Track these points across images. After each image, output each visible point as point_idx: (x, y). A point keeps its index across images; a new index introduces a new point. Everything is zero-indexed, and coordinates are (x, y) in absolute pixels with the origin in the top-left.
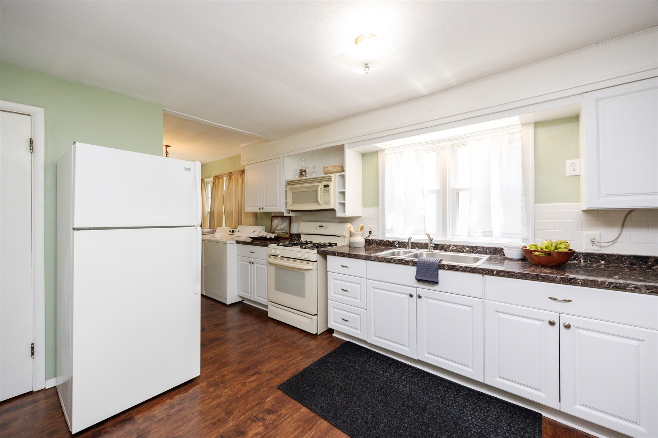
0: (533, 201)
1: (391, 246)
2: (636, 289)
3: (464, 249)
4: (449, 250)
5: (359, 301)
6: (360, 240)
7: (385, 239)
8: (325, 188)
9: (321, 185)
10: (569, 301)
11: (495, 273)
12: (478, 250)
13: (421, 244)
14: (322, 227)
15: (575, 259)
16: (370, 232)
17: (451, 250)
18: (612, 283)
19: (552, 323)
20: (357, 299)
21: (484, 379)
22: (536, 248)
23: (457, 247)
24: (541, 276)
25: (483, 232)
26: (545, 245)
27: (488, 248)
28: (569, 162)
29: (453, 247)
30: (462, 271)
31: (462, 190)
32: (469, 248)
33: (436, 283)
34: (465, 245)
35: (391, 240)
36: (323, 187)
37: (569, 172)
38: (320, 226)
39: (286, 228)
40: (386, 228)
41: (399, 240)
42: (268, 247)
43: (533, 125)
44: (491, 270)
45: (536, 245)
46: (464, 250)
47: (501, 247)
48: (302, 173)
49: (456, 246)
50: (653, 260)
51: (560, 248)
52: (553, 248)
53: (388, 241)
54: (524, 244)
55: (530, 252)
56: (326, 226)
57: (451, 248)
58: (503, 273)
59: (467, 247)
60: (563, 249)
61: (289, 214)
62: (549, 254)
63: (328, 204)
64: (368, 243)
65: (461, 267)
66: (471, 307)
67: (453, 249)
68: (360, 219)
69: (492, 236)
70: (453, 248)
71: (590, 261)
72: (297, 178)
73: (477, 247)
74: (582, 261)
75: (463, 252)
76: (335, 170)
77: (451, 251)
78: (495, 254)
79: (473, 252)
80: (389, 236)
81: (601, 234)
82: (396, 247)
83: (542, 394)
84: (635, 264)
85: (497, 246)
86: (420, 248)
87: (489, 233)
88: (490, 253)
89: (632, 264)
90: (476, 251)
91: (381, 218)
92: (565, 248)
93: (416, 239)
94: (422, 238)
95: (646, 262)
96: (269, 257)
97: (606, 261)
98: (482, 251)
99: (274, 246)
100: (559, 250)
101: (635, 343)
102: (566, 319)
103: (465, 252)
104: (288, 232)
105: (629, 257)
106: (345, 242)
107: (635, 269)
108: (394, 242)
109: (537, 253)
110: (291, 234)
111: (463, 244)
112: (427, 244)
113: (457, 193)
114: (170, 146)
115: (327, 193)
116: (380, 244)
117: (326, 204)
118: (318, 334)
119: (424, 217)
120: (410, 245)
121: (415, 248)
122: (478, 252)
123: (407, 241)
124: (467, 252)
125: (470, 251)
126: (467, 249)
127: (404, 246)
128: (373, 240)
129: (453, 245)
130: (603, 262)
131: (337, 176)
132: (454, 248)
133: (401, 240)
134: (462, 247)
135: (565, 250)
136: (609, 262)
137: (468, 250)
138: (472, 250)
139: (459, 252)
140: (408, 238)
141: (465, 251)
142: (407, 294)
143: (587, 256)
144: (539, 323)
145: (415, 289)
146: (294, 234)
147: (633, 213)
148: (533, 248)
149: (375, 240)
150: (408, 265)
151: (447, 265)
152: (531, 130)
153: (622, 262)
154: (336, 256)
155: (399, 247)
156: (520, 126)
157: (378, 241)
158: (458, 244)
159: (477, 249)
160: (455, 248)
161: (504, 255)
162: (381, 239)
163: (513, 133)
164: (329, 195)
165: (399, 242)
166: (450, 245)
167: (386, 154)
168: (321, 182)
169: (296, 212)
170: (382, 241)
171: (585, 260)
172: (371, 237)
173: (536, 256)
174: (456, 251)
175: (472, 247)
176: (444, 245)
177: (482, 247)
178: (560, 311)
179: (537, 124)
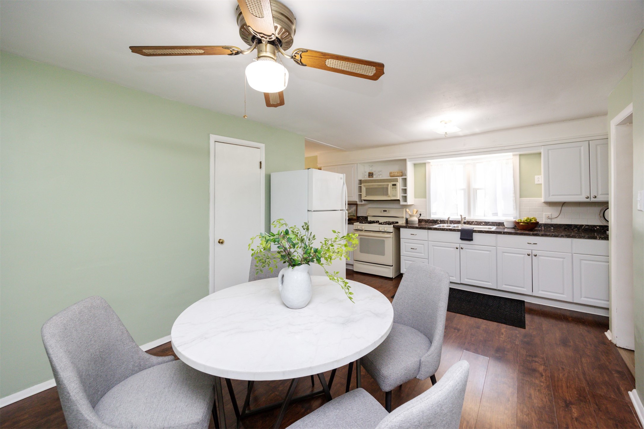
0: (519, 197)
1: (436, 223)
2: (562, 236)
5: (423, 255)
6: (415, 219)
7: (431, 219)
8: (393, 186)
9: (390, 185)
10: (536, 244)
11: (502, 233)
13: (455, 221)
14: (386, 211)
15: (539, 227)
16: (420, 215)
18: (553, 234)
19: (529, 255)
20: (422, 253)
21: (497, 288)
22: (521, 221)
24: (524, 233)
25: (493, 214)
26: (525, 219)
27: (495, 222)
28: (536, 177)
30: (485, 233)
31: (478, 189)
33: (472, 240)
34: (482, 221)
35: (435, 219)
36: (392, 185)
37: (536, 182)
38: (384, 211)
39: (354, 212)
40: (431, 212)
41: (440, 219)
42: (353, 225)
43: (519, 155)
44: (500, 232)
45: (521, 220)
47: (502, 222)
48: (371, 175)
50: (574, 226)
51: (532, 221)
52: (529, 220)
53: (433, 220)
54: (515, 220)
55: (518, 223)
56: (389, 211)
57: (474, 223)
58: (506, 233)
59: (483, 222)
60: (533, 221)
61: (362, 202)
62: (527, 223)
63: (396, 196)
64: (420, 221)
65: (485, 231)
66: (490, 251)
68: (413, 206)
69: (497, 215)
70: (475, 223)
71: (547, 228)
72: (367, 178)
73: (489, 222)
74: (543, 228)
75: (481, 225)
76: (399, 175)
77: (473, 225)
78: (499, 226)
79: (487, 225)
80: (433, 217)
81: (551, 214)
82: (438, 223)
83: (525, 289)
84: (566, 229)
85: (500, 221)
86: (454, 224)
87: (496, 214)
88: (496, 225)
89: (565, 228)
91: (427, 206)
92: (535, 221)
93: (452, 218)
94: (457, 218)
95: (571, 227)
96: (355, 231)
97: (553, 227)
98: (492, 224)
99: (358, 223)
100: (532, 222)
101: (561, 260)
102: (534, 252)
103: (482, 225)
104: (356, 215)
105: (564, 225)
106: (403, 221)
107: (566, 230)
108: (437, 220)
109: (521, 224)
110: (357, 216)
111: (481, 221)
112: (460, 221)
113: (475, 190)
115: (395, 189)
116: (428, 222)
117: (394, 196)
118: (393, 278)
119: (457, 205)
120: (449, 222)
121: (451, 224)
122: (489, 225)
123: (447, 220)
124: (483, 225)
125: (485, 224)
127: (444, 223)
128: (423, 219)
130: (552, 228)
131: (401, 179)
133: (442, 220)
134: (480, 223)
135: (534, 222)
136: (555, 228)
139: (479, 225)
140: (448, 218)
142: (454, 248)
143: (545, 225)
144: (523, 256)
145: (459, 244)
146: (360, 217)
147: (565, 204)
148: (520, 221)
149: (424, 219)
150: (455, 231)
151: (478, 230)
152: (517, 158)
153: (561, 228)
154: (407, 228)
155: (441, 223)
156: (512, 155)
157: (426, 220)
158: (478, 221)
161: (504, 226)
162: (428, 218)
163: (508, 159)
164: (396, 191)
165: (440, 220)
167: (431, 165)
168: (390, 182)
169: (367, 201)
170: (429, 220)
171: (544, 227)
172: (421, 218)
173: (521, 225)
174: (477, 225)
175: (486, 222)
176: (470, 222)
177: (492, 222)
178: (532, 249)
179: (520, 155)
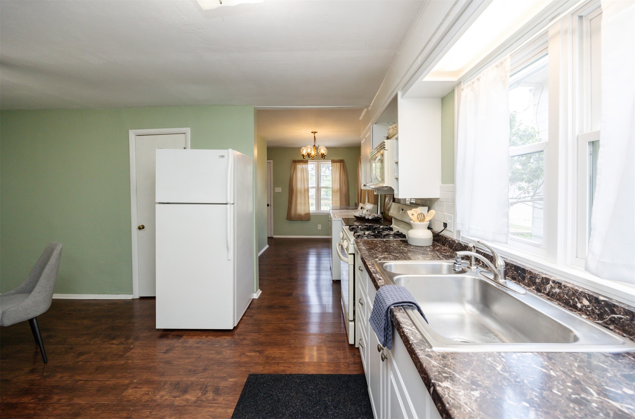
3: (579, 300)
4: (546, 290)
7: (459, 240)
12: (616, 316)
17: (549, 292)
23: (561, 288)
29: (553, 285)
32: (590, 301)
34: (580, 290)
35: (464, 243)
46: (576, 303)
49: (559, 285)
57: (548, 287)
59: (585, 295)
67: (554, 291)
70: (552, 287)
75: (575, 307)
77: (548, 295)
90: (608, 317)
98: (628, 325)
103: (581, 310)
108: (466, 248)
111: (576, 286)
114: (317, 132)
124: (585, 311)
125: (592, 309)
126: (586, 302)
129: (554, 282)
132: (555, 288)
134: (574, 294)
137: (589, 307)
138: (599, 310)
139: (567, 303)
141: (579, 305)
158: (563, 282)
159: (613, 312)
160: (557, 290)
166: (547, 280)
172: (445, 233)
174: (559, 298)
175: (599, 300)
176: (536, 276)
